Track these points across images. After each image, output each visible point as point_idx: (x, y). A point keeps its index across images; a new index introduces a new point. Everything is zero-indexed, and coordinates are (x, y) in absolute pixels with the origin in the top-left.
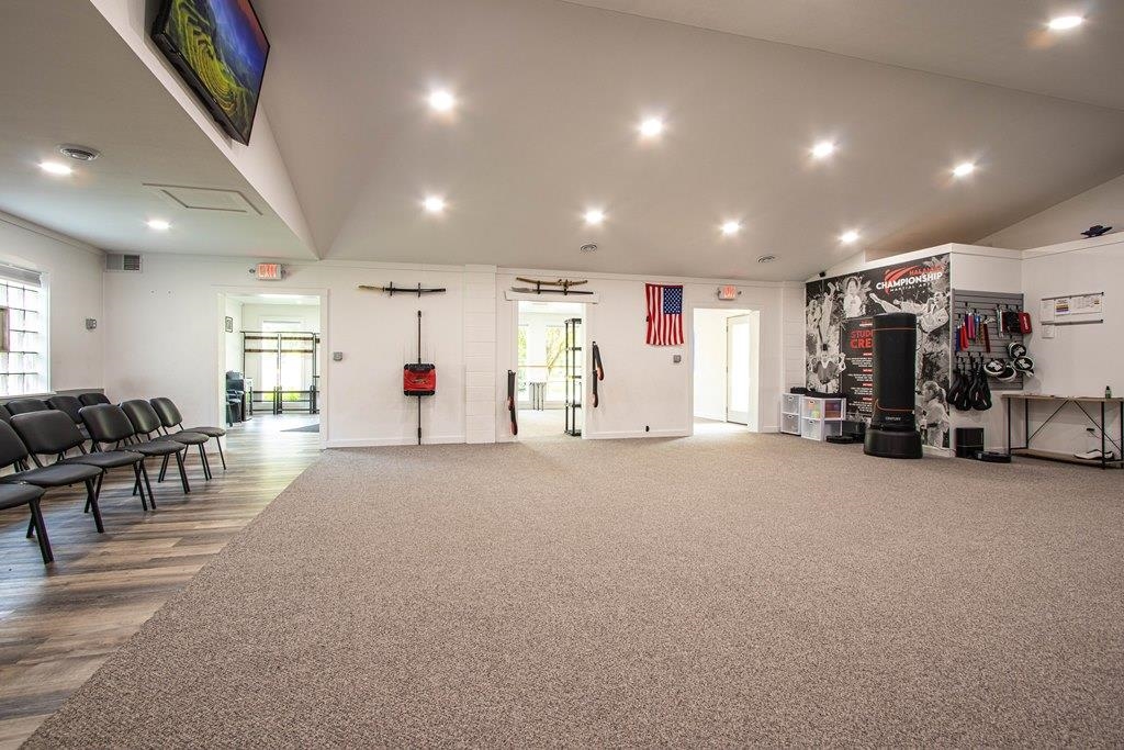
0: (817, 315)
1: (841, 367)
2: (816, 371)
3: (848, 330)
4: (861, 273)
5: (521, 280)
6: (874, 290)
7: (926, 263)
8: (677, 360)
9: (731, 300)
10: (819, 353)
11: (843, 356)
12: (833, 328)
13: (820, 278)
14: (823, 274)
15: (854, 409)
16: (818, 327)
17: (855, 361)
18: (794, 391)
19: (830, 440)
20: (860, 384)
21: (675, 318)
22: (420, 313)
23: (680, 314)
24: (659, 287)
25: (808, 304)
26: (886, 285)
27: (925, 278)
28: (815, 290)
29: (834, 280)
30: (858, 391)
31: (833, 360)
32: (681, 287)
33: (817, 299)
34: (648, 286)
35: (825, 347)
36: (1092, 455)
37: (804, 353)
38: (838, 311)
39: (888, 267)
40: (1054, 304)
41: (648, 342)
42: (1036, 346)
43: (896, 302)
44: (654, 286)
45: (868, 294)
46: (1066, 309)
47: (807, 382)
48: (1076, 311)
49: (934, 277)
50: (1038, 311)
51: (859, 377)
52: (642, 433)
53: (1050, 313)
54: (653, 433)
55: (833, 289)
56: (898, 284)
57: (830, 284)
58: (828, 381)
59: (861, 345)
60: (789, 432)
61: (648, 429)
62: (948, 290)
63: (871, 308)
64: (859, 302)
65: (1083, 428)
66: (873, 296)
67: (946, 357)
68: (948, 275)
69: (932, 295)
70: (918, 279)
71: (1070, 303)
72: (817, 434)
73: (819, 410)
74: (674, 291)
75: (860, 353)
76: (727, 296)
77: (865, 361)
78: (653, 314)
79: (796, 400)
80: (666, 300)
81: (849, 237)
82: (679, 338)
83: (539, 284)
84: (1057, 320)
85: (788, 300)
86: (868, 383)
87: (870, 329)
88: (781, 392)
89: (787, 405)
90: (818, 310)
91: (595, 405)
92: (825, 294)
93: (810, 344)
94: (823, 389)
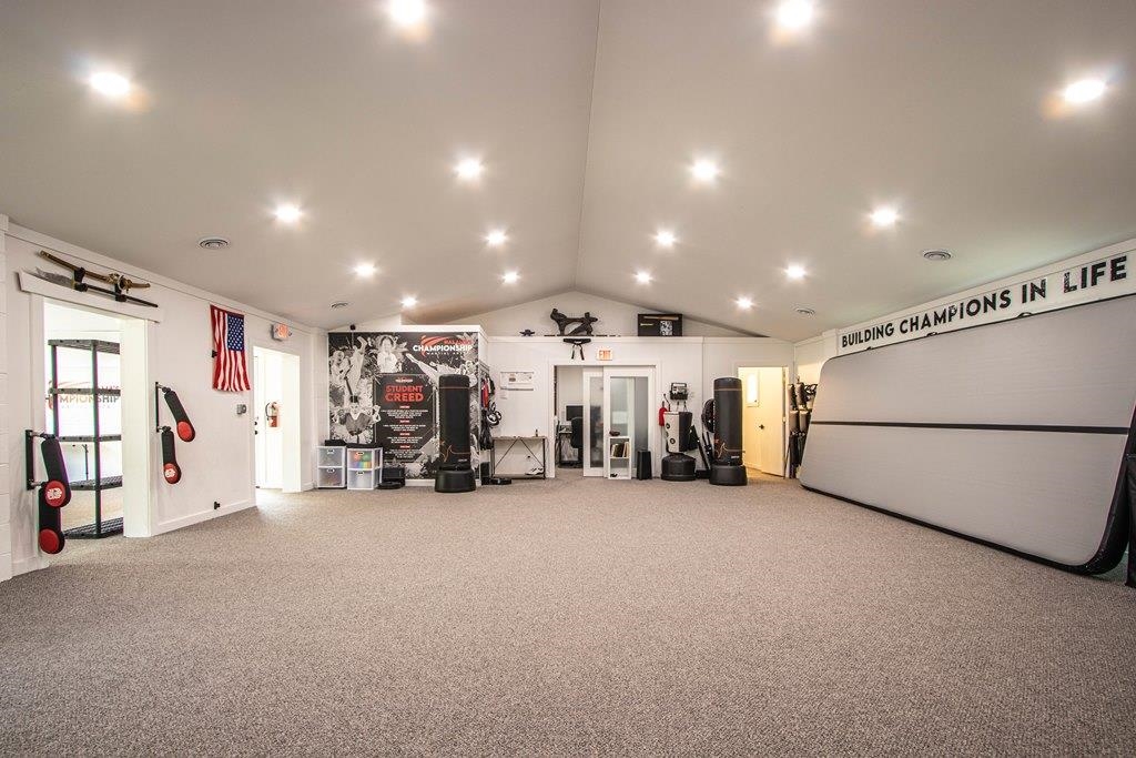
0: (344, 366)
1: (375, 419)
2: (343, 422)
3: (382, 386)
4: (396, 334)
5: (50, 258)
7: (459, 336)
8: (242, 410)
10: (347, 404)
11: (377, 408)
12: (365, 381)
13: (349, 331)
14: (353, 327)
15: (390, 457)
16: (346, 378)
17: (390, 413)
18: (328, 443)
19: (380, 487)
20: (397, 434)
21: (238, 354)
23: (242, 351)
24: (224, 312)
25: (331, 354)
26: (422, 349)
27: (458, 348)
28: (340, 341)
29: (365, 335)
30: (394, 440)
31: (365, 412)
32: (242, 317)
33: (344, 350)
34: (213, 308)
36: (535, 473)
38: (371, 365)
39: (425, 334)
40: (507, 376)
41: (215, 386)
42: (498, 401)
43: (433, 364)
44: (219, 310)
45: (404, 353)
46: (514, 380)
47: (332, 434)
48: (519, 382)
49: (465, 348)
50: (501, 381)
51: (396, 428)
52: (211, 514)
53: (505, 382)
54: (224, 511)
55: (364, 344)
56: (434, 349)
57: (359, 338)
58: (359, 432)
59: (397, 398)
60: (331, 481)
61: (217, 505)
62: (477, 360)
63: (408, 367)
64: (394, 359)
65: (525, 457)
66: (409, 356)
67: (476, 410)
68: (477, 348)
69: (464, 362)
70: (451, 348)
71: (516, 376)
72: (365, 483)
73: (369, 460)
74: (236, 320)
75: (397, 405)
76: (278, 336)
77: (402, 413)
78: (219, 347)
79: (339, 452)
80: (230, 332)
81: (410, 302)
82: (244, 382)
83: (80, 273)
84: (508, 387)
85: (317, 348)
86: (404, 434)
87: (407, 384)
88: (315, 446)
89: (325, 458)
90: (345, 361)
91: (175, 480)
92: (354, 347)
93: (335, 395)
94: (353, 440)
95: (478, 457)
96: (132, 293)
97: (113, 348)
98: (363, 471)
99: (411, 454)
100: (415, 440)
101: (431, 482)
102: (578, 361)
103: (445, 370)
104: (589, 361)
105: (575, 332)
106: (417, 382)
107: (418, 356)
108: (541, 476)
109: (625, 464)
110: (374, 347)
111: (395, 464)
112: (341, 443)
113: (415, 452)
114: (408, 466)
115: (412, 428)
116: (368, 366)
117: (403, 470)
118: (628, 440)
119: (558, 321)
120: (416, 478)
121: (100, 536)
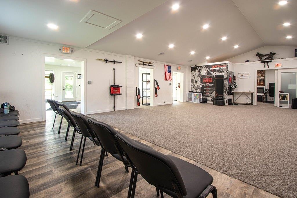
0: (194, 74)
1: (201, 86)
2: (193, 87)
3: (202, 78)
4: (206, 66)
5: (140, 61)
6: (209, 70)
7: (222, 65)
8: (170, 84)
9: (179, 70)
10: (194, 83)
11: (201, 84)
12: (199, 77)
14: (196, 65)
15: (204, 96)
16: (194, 77)
17: (204, 85)
18: (190, 92)
19: (201, 103)
20: (206, 90)
21: (170, 73)
22: (114, 69)
23: (171, 73)
24: (167, 66)
25: (191, 72)
26: (212, 69)
27: (222, 68)
28: (193, 69)
29: (199, 67)
30: (205, 92)
31: (198, 85)
32: (171, 66)
33: (194, 71)
34: (165, 65)
35: (196, 82)
36: (249, 103)
37: (190, 83)
38: (200, 74)
39: (213, 65)
40: (240, 74)
41: (165, 80)
42: (237, 82)
43: (215, 72)
45: (208, 70)
46: (242, 75)
47: (191, 90)
48: (244, 76)
49: (224, 68)
50: (237, 76)
51: (205, 89)
52: (164, 104)
53: (239, 76)
54: (166, 103)
55: (198, 69)
56: (215, 69)
57: (197, 68)
58: (197, 89)
59: (206, 81)
60: (190, 100)
61: (165, 102)
62: (227, 71)
63: (209, 74)
64: (205, 72)
65: (246, 98)
66: (209, 71)
67: (227, 84)
68: (227, 67)
69: (224, 71)
70: (220, 68)
71: (243, 74)
72: (197, 101)
73: (198, 96)
74: (169, 67)
75: (206, 83)
76: (179, 69)
77: (207, 85)
78: (166, 73)
79: (191, 94)
80: (168, 69)
81: (208, 58)
82: (170, 79)
83: (143, 62)
84: (241, 77)
85: (188, 71)
86: (208, 90)
87: (208, 78)
88: (187, 92)
89: (189, 95)
90: (194, 73)
91: (157, 97)
92: (196, 70)
93: (192, 81)
94: (196, 91)
95: (226, 97)
96: (151, 64)
97: (149, 74)
98: (197, 98)
99: (209, 95)
100: (210, 92)
101: (212, 103)
102: (266, 68)
103: (218, 74)
104: (270, 68)
105: (266, 59)
106: (211, 77)
107: (211, 71)
108: (251, 104)
109: (287, 103)
110: (201, 69)
111: (205, 97)
112: (192, 92)
113: (210, 95)
114: (208, 98)
115: (209, 89)
116: (199, 74)
117: (207, 99)
118: (288, 94)
119: (259, 56)
120: (210, 101)
121: (147, 105)
